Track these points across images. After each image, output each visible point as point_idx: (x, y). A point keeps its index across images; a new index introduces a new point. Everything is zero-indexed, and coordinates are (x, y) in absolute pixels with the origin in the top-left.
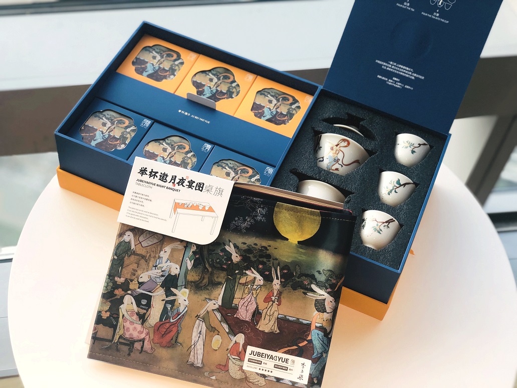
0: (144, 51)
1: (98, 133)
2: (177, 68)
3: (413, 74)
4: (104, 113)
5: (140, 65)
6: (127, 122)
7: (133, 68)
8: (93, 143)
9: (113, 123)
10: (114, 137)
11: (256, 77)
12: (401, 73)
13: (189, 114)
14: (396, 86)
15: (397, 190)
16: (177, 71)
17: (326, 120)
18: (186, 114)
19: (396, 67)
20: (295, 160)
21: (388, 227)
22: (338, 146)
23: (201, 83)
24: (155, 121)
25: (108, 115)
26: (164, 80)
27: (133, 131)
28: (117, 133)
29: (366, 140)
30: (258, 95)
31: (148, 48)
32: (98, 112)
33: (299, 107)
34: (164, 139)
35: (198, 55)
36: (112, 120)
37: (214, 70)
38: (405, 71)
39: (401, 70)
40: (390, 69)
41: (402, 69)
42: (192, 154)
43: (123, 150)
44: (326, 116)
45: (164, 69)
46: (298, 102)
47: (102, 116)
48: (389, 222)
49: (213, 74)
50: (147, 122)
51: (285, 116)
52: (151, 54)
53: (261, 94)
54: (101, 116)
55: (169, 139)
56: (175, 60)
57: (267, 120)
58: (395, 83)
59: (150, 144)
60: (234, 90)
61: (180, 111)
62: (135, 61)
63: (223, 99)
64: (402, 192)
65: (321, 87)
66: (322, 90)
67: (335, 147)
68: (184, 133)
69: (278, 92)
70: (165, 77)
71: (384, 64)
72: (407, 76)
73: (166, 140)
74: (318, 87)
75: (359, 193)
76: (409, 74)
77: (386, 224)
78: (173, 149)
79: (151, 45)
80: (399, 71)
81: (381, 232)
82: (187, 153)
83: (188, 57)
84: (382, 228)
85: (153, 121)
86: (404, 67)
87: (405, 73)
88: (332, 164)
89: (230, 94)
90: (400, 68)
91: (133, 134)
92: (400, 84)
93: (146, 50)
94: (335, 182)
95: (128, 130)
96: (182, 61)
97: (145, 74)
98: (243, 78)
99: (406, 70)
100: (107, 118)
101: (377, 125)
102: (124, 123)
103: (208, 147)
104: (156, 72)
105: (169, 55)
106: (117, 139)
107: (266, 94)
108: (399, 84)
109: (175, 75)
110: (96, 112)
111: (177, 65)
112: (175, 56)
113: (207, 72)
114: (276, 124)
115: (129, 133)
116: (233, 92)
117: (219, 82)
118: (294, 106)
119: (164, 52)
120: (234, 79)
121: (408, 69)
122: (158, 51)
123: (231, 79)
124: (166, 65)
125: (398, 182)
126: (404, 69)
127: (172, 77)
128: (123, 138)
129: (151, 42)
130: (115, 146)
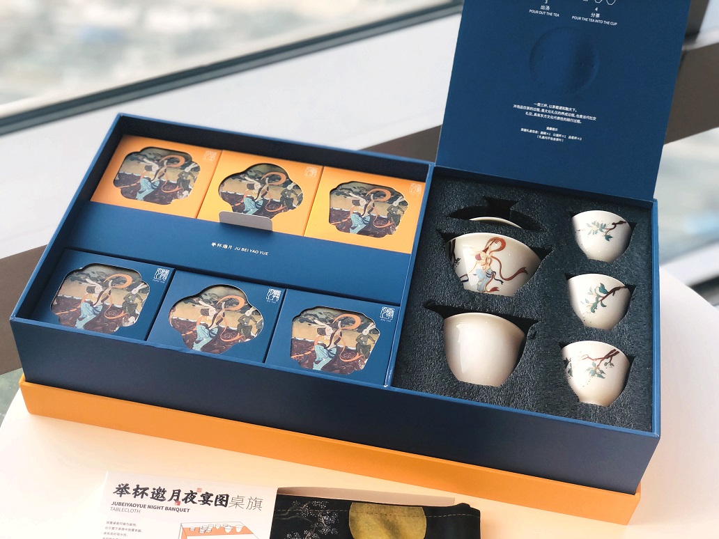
0: (128, 160)
1: (84, 308)
2: (189, 177)
3: (578, 115)
4: (87, 271)
5: (129, 185)
6: (129, 278)
7: (118, 190)
8: (80, 325)
9: (105, 286)
10: (113, 308)
11: (323, 169)
12: (559, 118)
13: (231, 247)
14: (555, 139)
15: (604, 302)
16: (192, 182)
17: (454, 215)
18: (226, 246)
19: (548, 109)
20: (426, 288)
21: (612, 364)
22: (488, 252)
23: (235, 195)
24: (176, 268)
25: (93, 273)
26: (174, 201)
27: (142, 291)
28: (117, 300)
29: (529, 232)
30: (334, 195)
31: (134, 156)
32: (76, 271)
33: (404, 203)
34: (198, 295)
35: (220, 151)
36: (102, 280)
37: (252, 170)
38: (564, 113)
39: (556, 113)
40: (539, 115)
41: (558, 110)
42: (252, 310)
43: (134, 326)
44: (453, 208)
45: (169, 183)
46: (400, 195)
47: (84, 276)
48: (610, 355)
49: (251, 177)
50: (164, 273)
51: (386, 221)
52: (142, 163)
53: (338, 195)
54: (82, 277)
55: (207, 293)
56: (184, 167)
57: (360, 233)
58: (552, 136)
59: (178, 307)
60: (292, 195)
61: (214, 244)
62: (117, 178)
63: (278, 212)
64: (613, 304)
65: (432, 165)
66: (436, 169)
67: (483, 255)
68: (231, 279)
69: (364, 186)
70: (174, 196)
71: (528, 108)
72: (569, 120)
73: (203, 296)
74: (427, 166)
75: (546, 320)
76: (571, 118)
77: (607, 360)
78: (219, 308)
79: (139, 150)
80: (554, 115)
81: (603, 375)
82: (243, 310)
83: (204, 157)
84: (602, 367)
85: (173, 269)
86: (561, 108)
87: (564, 116)
88: (486, 282)
89: (287, 203)
90: (555, 110)
91: (145, 297)
92: (560, 135)
93: (132, 160)
94: (502, 309)
95: (135, 291)
96: (196, 166)
97: (140, 196)
98: (302, 174)
99: (565, 111)
100: (93, 279)
101: (537, 208)
102: (125, 282)
103: (277, 293)
104: (157, 190)
105: (171, 161)
106: (119, 310)
107: (346, 192)
108: (557, 135)
109: (189, 190)
110: (72, 273)
111: (189, 173)
112: (182, 161)
113: (241, 176)
114: (376, 236)
115: (137, 296)
116: (292, 199)
117: (265, 187)
118: (396, 204)
119: (162, 156)
120: (288, 178)
121: (567, 109)
122: (152, 157)
123: (284, 179)
124: (172, 176)
125: (602, 288)
126: (562, 111)
127: (186, 193)
128: (129, 307)
129: (137, 145)
130: (119, 321)
